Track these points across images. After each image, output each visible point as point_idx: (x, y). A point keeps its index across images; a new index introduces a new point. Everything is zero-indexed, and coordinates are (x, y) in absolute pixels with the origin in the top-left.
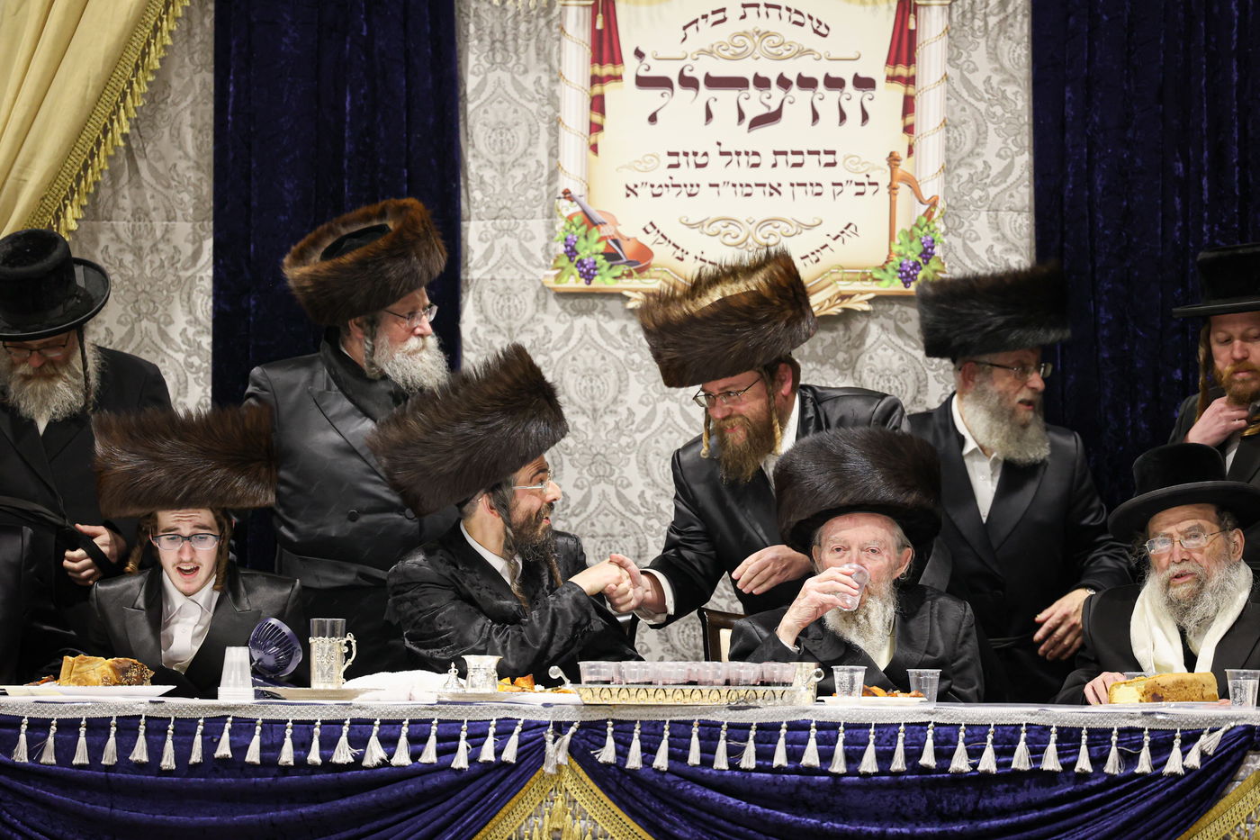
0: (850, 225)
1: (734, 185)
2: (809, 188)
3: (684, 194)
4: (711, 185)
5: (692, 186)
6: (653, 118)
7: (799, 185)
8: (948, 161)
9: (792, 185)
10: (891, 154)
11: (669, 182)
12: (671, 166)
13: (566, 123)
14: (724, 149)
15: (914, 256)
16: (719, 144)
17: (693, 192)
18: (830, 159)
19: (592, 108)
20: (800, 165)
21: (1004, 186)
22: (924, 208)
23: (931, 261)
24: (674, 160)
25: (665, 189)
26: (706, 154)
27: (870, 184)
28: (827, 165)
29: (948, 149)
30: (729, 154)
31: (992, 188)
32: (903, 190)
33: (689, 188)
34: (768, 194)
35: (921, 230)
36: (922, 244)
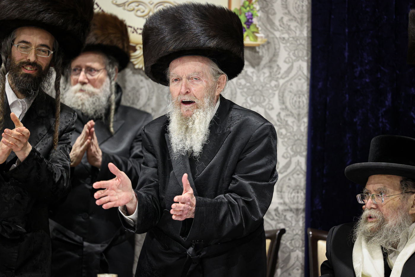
23: (251, 27)
35: (246, 8)
36: (246, 17)
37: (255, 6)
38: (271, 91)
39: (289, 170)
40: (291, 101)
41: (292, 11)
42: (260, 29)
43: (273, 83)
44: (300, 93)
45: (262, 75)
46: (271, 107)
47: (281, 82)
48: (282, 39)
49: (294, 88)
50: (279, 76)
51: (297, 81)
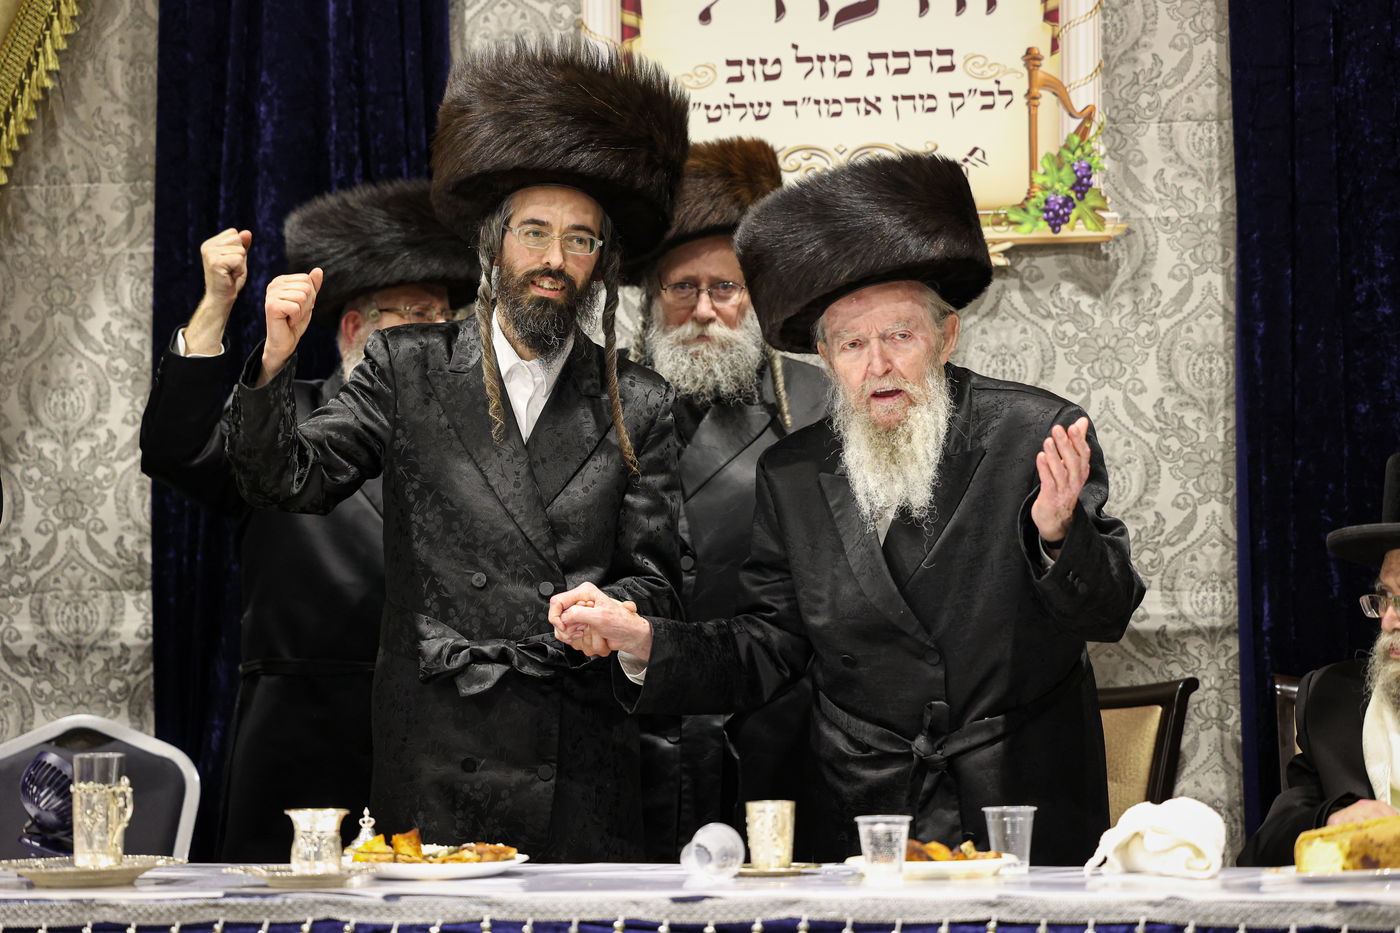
0: (975, 149)
1: (817, 102)
2: (918, 102)
3: (750, 117)
4: (786, 103)
5: (760, 105)
6: (705, 16)
7: (905, 98)
8: (1106, 57)
9: (895, 98)
10: (1029, 51)
11: (730, 101)
12: (731, 80)
13: (590, 27)
14: (802, 53)
15: (1064, 190)
16: (795, 47)
17: (763, 113)
18: (945, 61)
19: (624, 5)
20: (905, 71)
21: (1180, 87)
22: (1075, 123)
23: (1087, 195)
24: (735, 71)
25: (725, 111)
26: (777, 61)
27: (1002, 93)
28: (942, 69)
29: (1105, 41)
30: (809, 59)
31: (1165, 90)
32: (1047, 99)
33: (757, 108)
34: (862, 112)
35: (1073, 153)
36: (1075, 172)
37: (1094, 145)
38: (1137, 348)
39: (1192, 537)
40: (1190, 370)
41: (1185, 154)
42: (1109, 200)
43: (1143, 329)
44: (1210, 349)
45: (1116, 312)
46: (1139, 386)
47: (1164, 324)
48: (1163, 221)
49: (1197, 337)
50: (1158, 311)
51: (1203, 320)
